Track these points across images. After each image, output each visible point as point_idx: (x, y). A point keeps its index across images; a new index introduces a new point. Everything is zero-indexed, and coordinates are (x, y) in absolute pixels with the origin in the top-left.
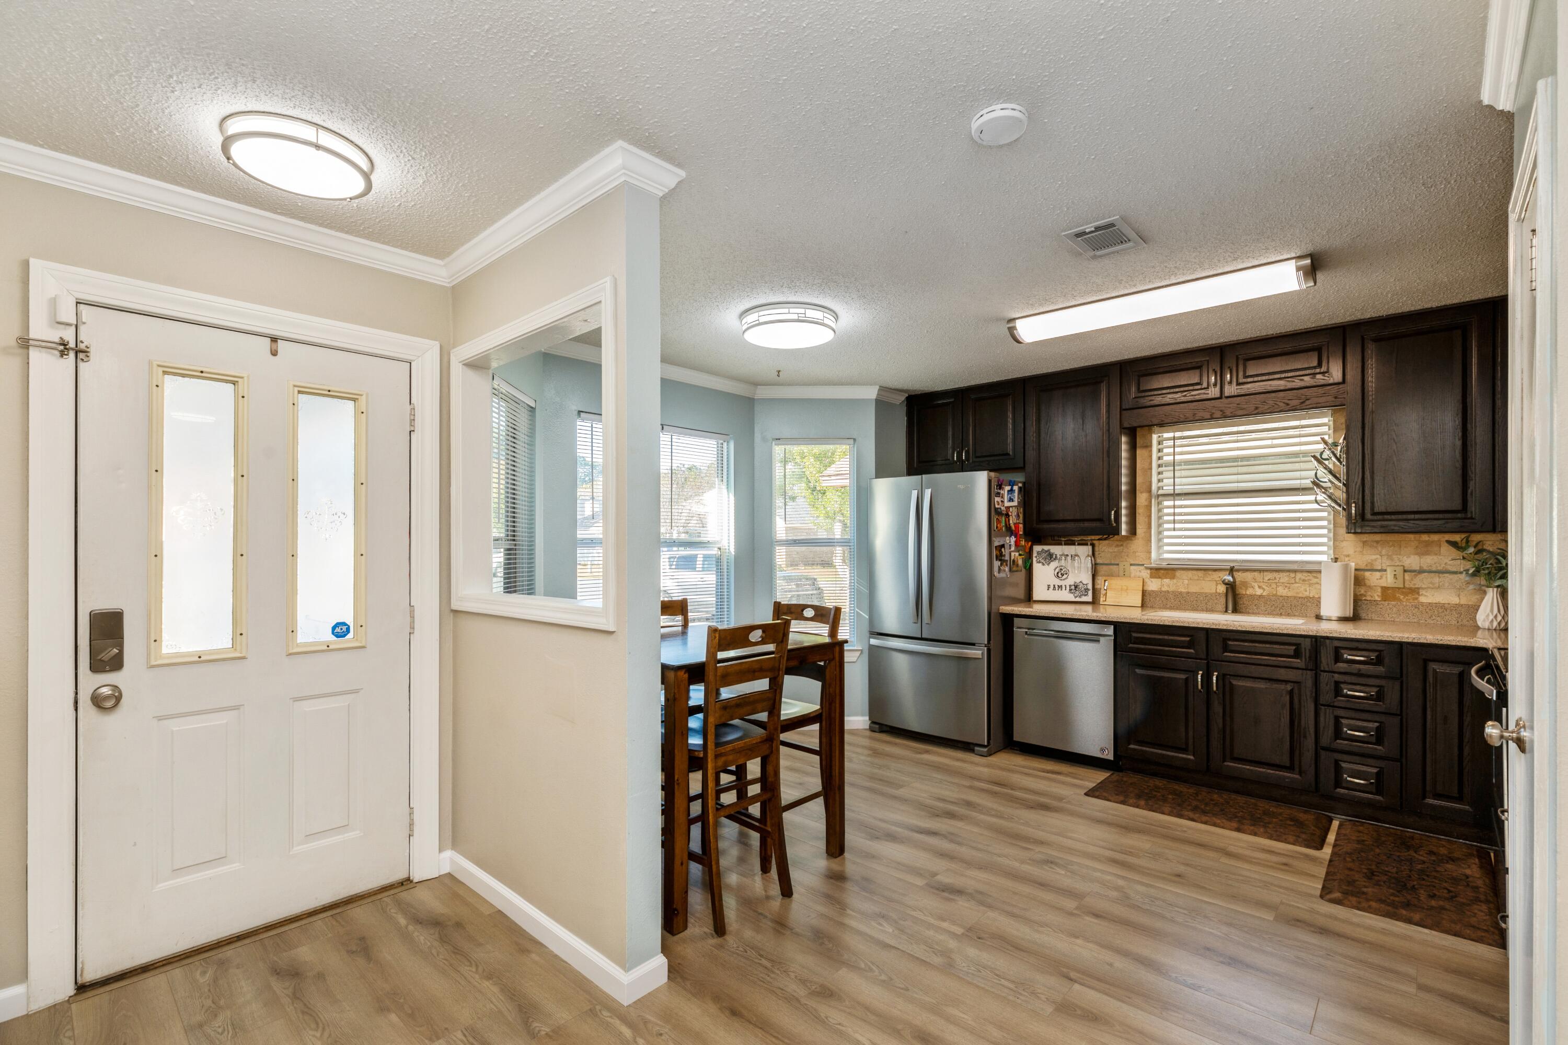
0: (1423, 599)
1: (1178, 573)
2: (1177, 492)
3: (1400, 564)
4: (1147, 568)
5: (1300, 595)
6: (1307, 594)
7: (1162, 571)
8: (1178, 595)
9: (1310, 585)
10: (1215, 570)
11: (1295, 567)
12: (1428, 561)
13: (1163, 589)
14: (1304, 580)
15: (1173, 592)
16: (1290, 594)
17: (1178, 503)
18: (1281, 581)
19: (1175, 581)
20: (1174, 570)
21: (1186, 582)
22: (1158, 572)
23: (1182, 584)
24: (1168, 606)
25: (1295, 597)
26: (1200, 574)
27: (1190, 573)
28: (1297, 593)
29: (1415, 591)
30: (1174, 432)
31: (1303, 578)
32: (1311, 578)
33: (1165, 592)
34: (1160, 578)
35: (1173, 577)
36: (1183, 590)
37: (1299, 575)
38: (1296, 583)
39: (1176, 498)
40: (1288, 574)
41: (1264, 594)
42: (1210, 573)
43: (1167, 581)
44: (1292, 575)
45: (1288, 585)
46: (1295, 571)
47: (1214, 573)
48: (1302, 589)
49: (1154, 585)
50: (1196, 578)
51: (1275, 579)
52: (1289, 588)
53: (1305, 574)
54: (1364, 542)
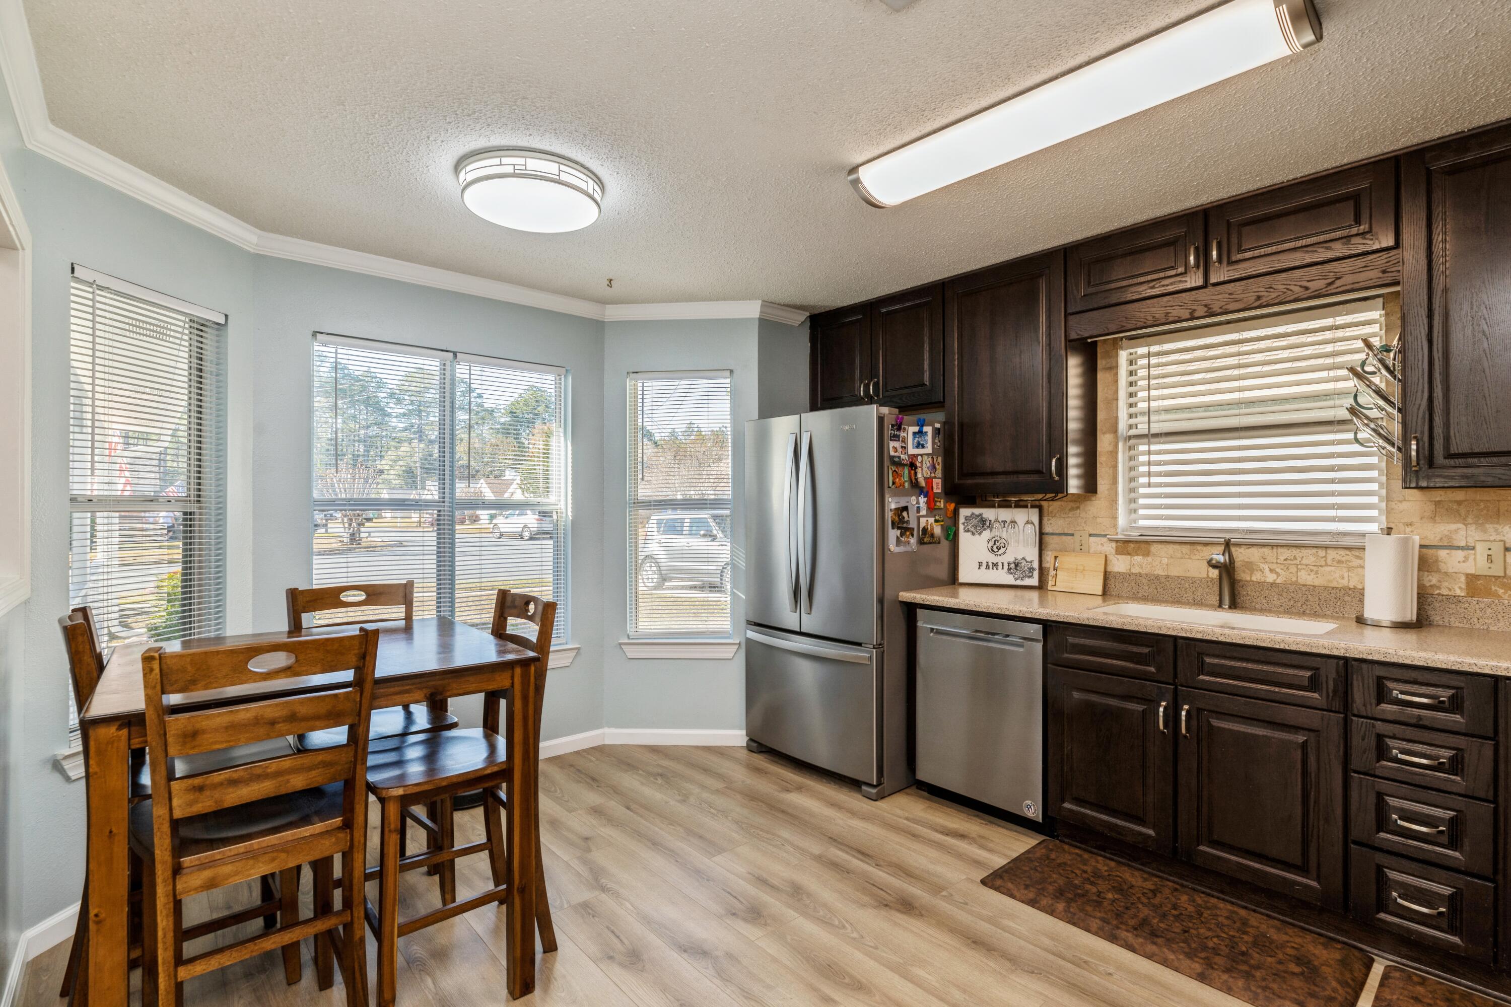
1: (1154, 548)
2: (1153, 431)
3: (1498, 538)
4: (1111, 540)
5: (1334, 584)
6: (1345, 582)
7: (1132, 545)
9: (1349, 569)
10: (1206, 544)
11: (1327, 541)
13: (1134, 571)
14: (1339, 562)
15: (1147, 575)
16: (1317, 582)
17: (1154, 447)
18: (1304, 561)
19: (1150, 559)
20: (1149, 543)
21: (1165, 561)
22: (1126, 546)
23: (1159, 563)
24: (1140, 595)
25: (1325, 588)
26: (1185, 549)
27: (1171, 547)
28: (1329, 581)
30: (1149, 345)
31: (1339, 558)
32: (1350, 558)
33: (1136, 574)
34: (1129, 554)
35: (1147, 554)
36: (1161, 573)
37: (1332, 554)
38: (1327, 565)
39: (1152, 440)
40: (1314, 551)
41: (1278, 581)
42: (1199, 547)
43: (1138, 559)
44: (1322, 553)
45: (1315, 569)
46: (1326, 548)
47: (1204, 548)
48: (1337, 575)
49: (1120, 565)
50: (1179, 555)
51: (1295, 558)
52: (1317, 573)
53: (1342, 552)
54: (1438, 503)
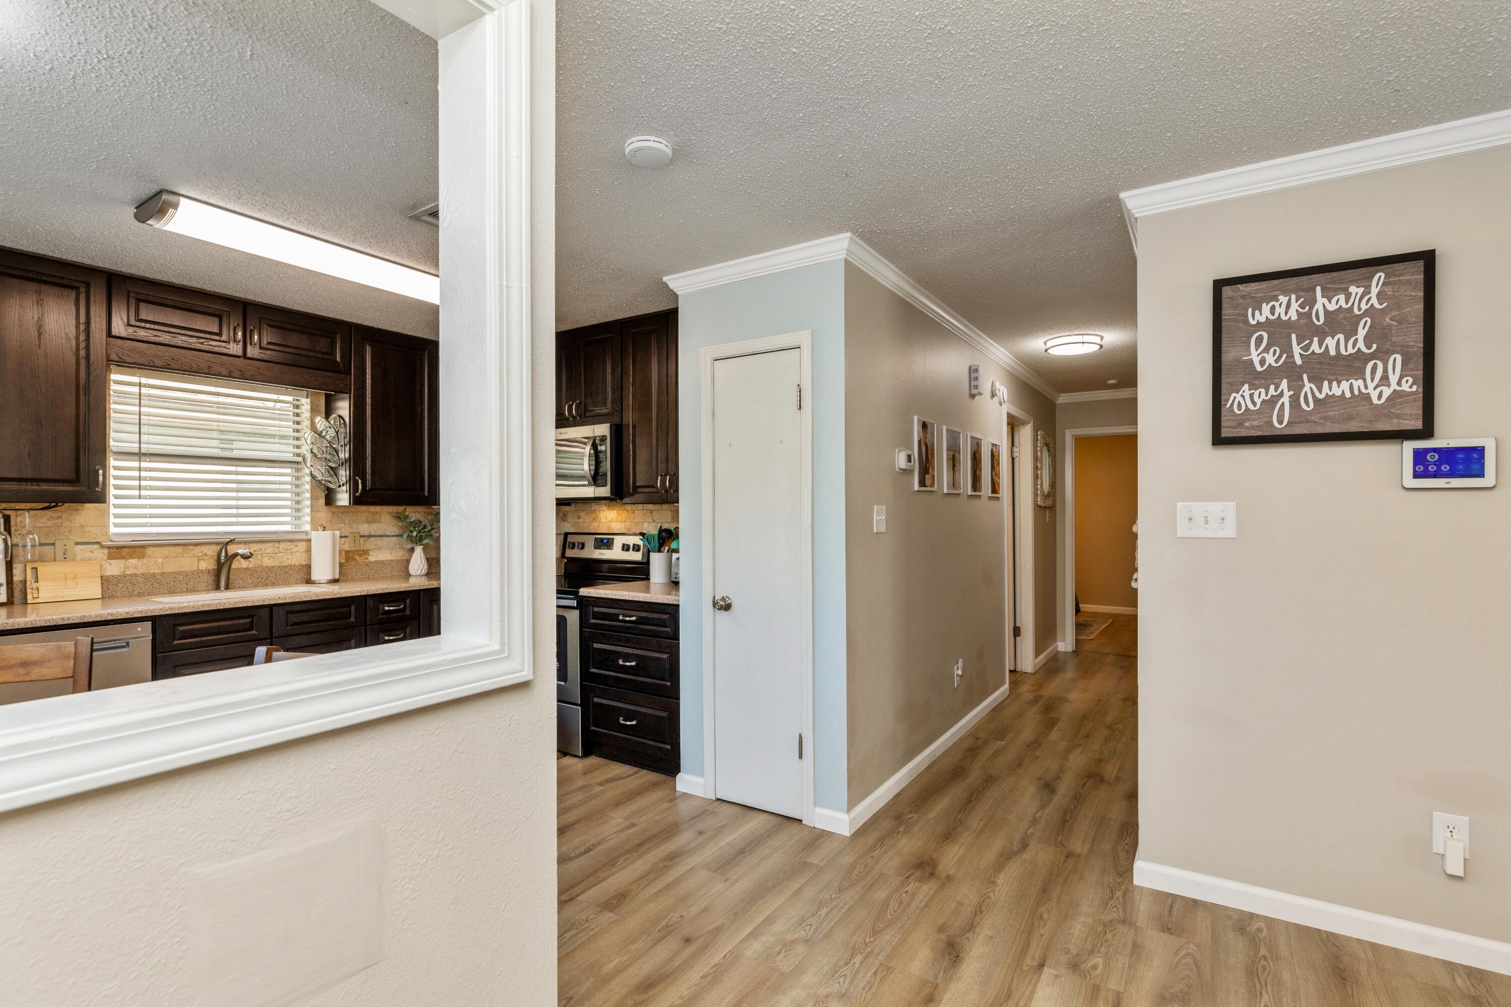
0: (372, 558)
1: (149, 551)
2: (142, 451)
3: (358, 531)
4: (102, 547)
5: (284, 564)
6: (289, 562)
7: (127, 550)
8: (150, 578)
9: (292, 554)
10: (197, 545)
11: (275, 537)
12: (374, 528)
13: (128, 572)
14: (287, 550)
15: (143, 574)
16: (274, 564)
17: (144, 465)
18: (267, 551)
19: (145, 561)
20: (143, 547)
21: (160, 560)
22: (118, 551)
23: (154, 563)
24: (135, 593)
25: (279, 567)
26: (179, 549)
27: (165, 550)
28: (281, 562)
29: (366, 552)
30: (141, 376)
31: (286, 547)
32: (292, 546)
33: (131, 575)
34: (123, 558)
35: (142, 556)
36: (156, 571)
37: (283, 545)
38: (280, 552)
39: (142, 458)
40: (272, 544)
41: (250, 566)
42: (191, 548)
43: (134, 561)
44: (277, 545)
45: (272, 555)
46: (279, 541)
47: (195, 548)
48: (285, 558)
49: (114, 568)
50: (174, 555)
51: (261, 550)
52: (274, 558)
53: (288, 544)
54: (333, 513)
